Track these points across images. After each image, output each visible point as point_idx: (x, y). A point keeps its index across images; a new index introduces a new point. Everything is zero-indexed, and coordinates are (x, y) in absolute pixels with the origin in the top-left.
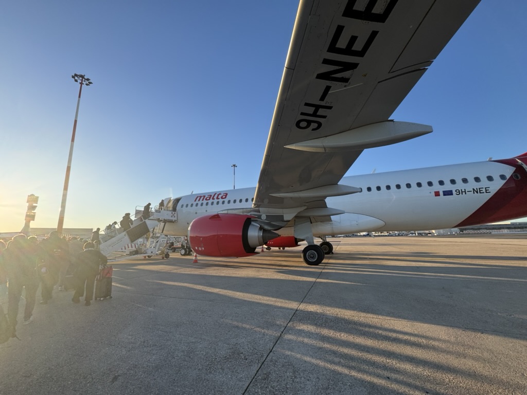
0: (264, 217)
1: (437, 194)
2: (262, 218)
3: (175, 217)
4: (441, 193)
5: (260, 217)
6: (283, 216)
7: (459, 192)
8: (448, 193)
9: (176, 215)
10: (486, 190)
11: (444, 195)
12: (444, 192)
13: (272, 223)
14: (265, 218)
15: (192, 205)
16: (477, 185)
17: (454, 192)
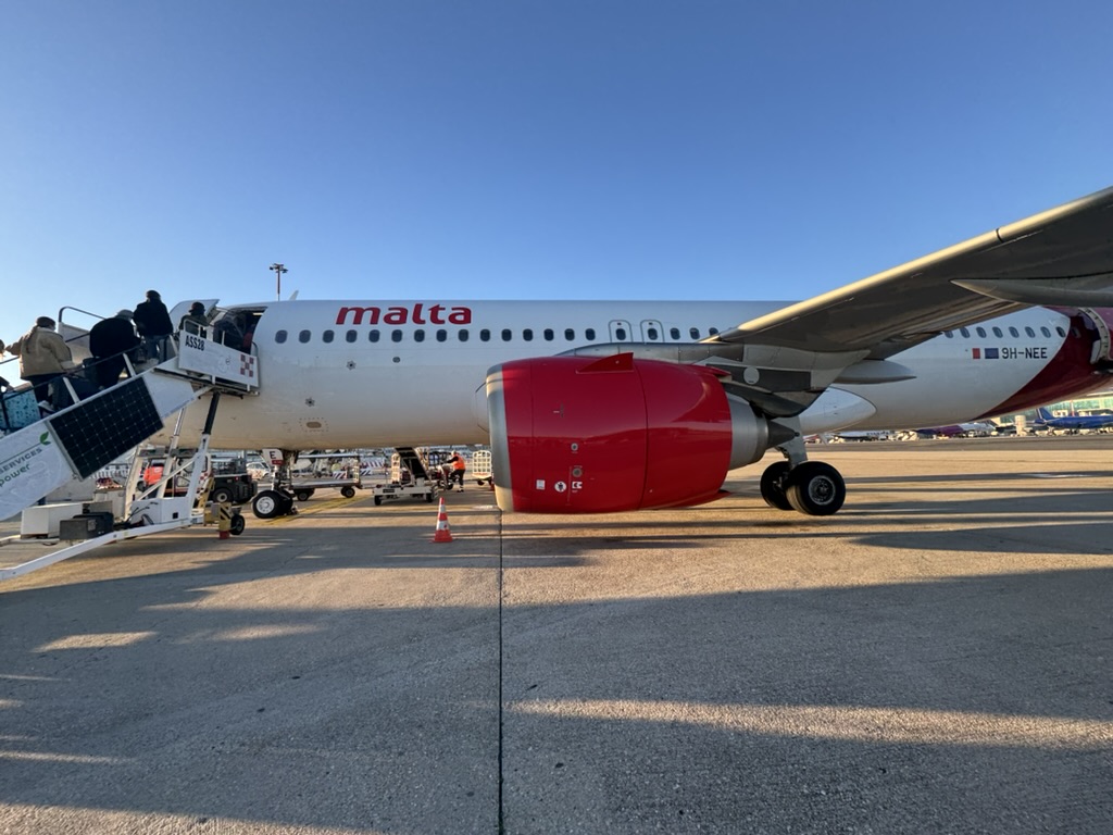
0: (752, 376)
1: (976, 354)
2: (747, 379)
3: (251, 374)
4: (983, 354)
5: (738, 374)
6: (809, 374)
7: (1009, 353)
8: (992, 354)
9: (254, 367)
10: (1043, 353)
11: (987, 357)
12: (987, 350)
13: (776, 394)
14: (756, 380)
15: (328, 337)
16: (1030, 343)
17: (1001, 354)
